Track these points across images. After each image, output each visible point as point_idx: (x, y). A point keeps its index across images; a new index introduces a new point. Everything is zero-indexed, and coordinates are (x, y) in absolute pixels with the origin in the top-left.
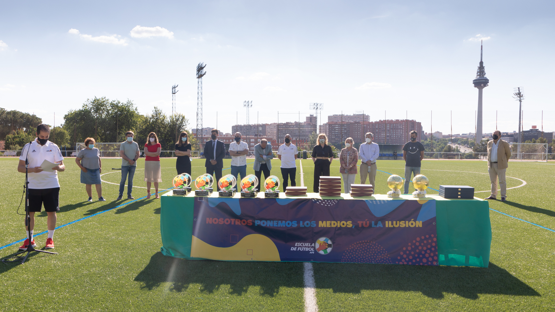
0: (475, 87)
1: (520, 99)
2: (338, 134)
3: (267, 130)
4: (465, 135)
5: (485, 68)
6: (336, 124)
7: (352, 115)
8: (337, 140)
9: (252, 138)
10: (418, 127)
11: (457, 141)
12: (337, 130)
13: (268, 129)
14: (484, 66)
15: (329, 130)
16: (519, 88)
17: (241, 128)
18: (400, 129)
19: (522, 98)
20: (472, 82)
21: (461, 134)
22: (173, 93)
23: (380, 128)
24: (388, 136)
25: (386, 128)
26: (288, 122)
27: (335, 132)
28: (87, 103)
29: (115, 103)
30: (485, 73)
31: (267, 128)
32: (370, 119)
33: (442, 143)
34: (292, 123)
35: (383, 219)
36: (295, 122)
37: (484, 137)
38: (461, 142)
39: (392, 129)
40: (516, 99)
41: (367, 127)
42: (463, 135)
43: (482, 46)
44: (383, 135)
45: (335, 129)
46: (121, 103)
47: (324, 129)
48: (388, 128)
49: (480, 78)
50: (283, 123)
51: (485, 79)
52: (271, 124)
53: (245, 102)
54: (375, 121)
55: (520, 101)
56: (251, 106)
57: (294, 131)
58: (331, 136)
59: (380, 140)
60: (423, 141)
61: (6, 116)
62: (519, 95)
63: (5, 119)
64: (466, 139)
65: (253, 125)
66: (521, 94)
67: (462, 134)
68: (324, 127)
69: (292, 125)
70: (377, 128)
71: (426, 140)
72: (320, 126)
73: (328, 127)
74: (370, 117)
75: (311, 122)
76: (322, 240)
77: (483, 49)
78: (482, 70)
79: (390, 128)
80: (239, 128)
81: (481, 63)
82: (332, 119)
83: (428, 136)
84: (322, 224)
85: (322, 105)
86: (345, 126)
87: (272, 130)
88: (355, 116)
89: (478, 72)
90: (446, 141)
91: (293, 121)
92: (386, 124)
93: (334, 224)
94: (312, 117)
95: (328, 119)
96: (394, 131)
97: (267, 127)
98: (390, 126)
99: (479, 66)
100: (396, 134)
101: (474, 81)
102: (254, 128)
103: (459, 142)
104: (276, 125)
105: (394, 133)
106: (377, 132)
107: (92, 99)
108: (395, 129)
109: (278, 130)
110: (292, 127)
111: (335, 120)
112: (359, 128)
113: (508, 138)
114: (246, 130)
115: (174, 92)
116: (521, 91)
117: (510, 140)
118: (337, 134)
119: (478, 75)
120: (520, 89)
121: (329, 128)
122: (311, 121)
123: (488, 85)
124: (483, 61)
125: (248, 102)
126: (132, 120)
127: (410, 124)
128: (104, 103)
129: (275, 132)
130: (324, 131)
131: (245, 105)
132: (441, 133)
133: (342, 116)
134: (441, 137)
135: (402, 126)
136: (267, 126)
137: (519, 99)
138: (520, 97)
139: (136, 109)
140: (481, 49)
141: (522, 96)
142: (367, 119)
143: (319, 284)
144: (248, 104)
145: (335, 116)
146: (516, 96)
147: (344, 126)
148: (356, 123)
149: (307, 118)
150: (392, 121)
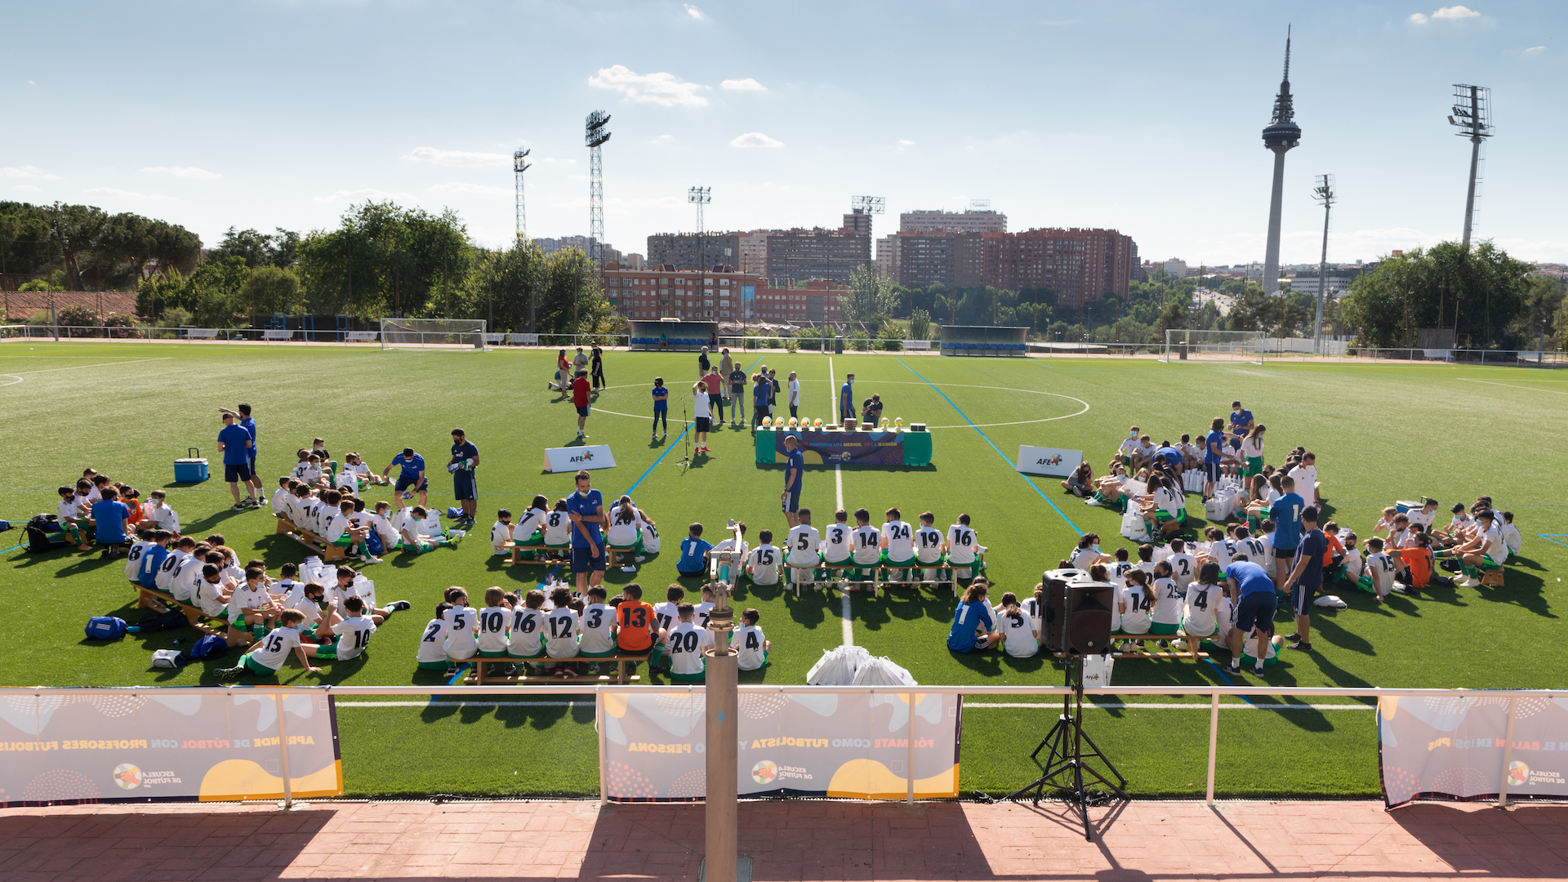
0: (1267, 147)
1: (1327, 201)
2: (925, 264)
3: (741, 248)
4: (1240, 269)
5: (1293, 99)
6: (920, 236)
7: (962, 212)
8: (920, 279)
9: (709, 277)
10: (1123, 249)
11: (1220, 284)
12: (922, 254)
13: (744, 248)
14: (1290, 93)
15: (902, 251)
16: (1326, 177)
17: (672, 241)
18: (1080, 252)
19: (1330, 200)
20: (1261, 134)
21: (1231, 266)
22: (517, 170)
23: (1030, 251)
24: (1049, 271)
25: (1045, 249)
26: (798, 229)
27: (918, 259)
28: (352, 215)
29: (414, 215)
30: (1293, 113)
31: (741, 243)
32: (1008, 225)
33: (1180, 289)
34: (806, 232)
35: (877, 442)
36: (816, 228)
37: (1282, 276)
38: (1228, 288)
39: (1060, 252)
40: (1318, 202)
41: (998, 246)
42: (1236, 269)
43: (1289, 41)
44: (1037, 269)
45: (919, 249)
46: (429, 215)
47: (890, 249)
48: (1050, 250)
49: (1281, 126)
50: (784, 229)
51: (1291, 126)
52: (751, 233)
53: (693, 189)
54: (1019, 231)
55: (1328, 207)
56: (709, 200)
57: (813, 253)
58: (908, 269)
59: (1029, 280)
60: (1136, 282)
61: (113, 230)
62: (1325, 192)
63: (111, 238)
64: (1240, 281)
65: (704, 236)
66: (1330, 190)
67: (1236, 266)
68: (890, 244)
69: (807, 238)
70: (1022, 250)
71: (1145, 280)
72: (880, 241)
73: (899, 244)
74: (1008, 220)
75: (856, 229)
76: (845, 453)
77: (1291, 49)
78: (1285, 104)
79: (1054, 249)
80: (667, 242)
81: (1285, 85)
82: (912, 222)
83: (1151, 270)
84: (845, 445)
85: (881, 202)
86: (943, 244)
87: (753, 248)
88: (970, 216)
89: (1275, 109)
90: (1190, 286)
91: (809, 227)
92: (1045, 240)
93: (852, 445)
94: (860, 215)
95: (899, 223)
96: (1066, 257)
97: (742, 241)
98: (1055, 245)
99: (1279, 94)
100: (1068, 265)
101: (1264, 131)
102: (708, 243)
103: (1223, 288)
104: (766, 235)
105: (1065, 262)
106: (1022, 260)
107: (362, 204)
108: (1066, 252)
109: (771, 250)
110: (807, 243)
111: (918, 225)
112: (979, 248)
113: (1337, 279)
114: (686, 247)
115: (519, 168)
116: (1329, 184)
117: (1342, 284)
118: (921, 264)
119: (1275, 118)
120: (1329, 178)
121: (902, 247)
122: (856, 227)
123: (1298, 144)
124: (1290, 80)
125: (701, 190)
126: (456, 255)
127: (1104, 241)
128: (390, 215)
129: (764, 254)
130: (890, 254)
131: (693, 199)
132: (1184, 262)
133: (936, 216)
134: (1181, 274)
135: (1086, 245)
136: (740, 239)
137: (1325, 201)
138: (1328, 197)
139: (463, 230)
140: (1285, 49)
141: (1331, 196)
142: (1000, 224)
143: (842, 469)
144: (699, 196)
145: (919, 216)
146: (1318, 196)
147: (941, 244)
148: (970, 235)
149: (846, 217)
150: (1060, 231)
